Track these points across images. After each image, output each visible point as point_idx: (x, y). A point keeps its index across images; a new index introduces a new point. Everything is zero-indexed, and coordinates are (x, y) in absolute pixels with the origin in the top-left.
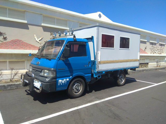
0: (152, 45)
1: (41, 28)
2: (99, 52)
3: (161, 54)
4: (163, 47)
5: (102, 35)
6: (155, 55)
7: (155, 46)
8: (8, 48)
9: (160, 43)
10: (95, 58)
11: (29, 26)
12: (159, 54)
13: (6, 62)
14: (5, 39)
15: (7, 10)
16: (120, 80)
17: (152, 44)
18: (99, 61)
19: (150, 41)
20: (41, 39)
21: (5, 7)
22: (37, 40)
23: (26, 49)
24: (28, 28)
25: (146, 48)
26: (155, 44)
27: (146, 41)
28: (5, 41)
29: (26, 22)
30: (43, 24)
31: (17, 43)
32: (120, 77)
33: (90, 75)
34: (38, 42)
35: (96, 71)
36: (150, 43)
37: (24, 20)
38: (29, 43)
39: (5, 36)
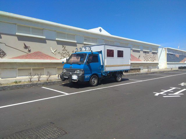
0: (145, 54)
1: (56, 42)
2: (106, 60)
3: (153, 61)
4: (155, 55)
5: (107, 50)
6: (148, 62)
7: (148, 54)
8: (32, 59)
9: (152, 51)
10: (103, 64)
11: (47, 41)
12: (152, 61)
13: (30, 69)
14: (29, 51)
15: (31, 28)
16: (118, 78)
17: (145, 52)
18: (106, 65)
19: (143, 50)
20: (55, 50)
21: (29, 26)
22: (52, 51)
23: (45, 59)
24: (46, 43)
25: (140, 57)
26: (148, 52)
27: (140, 50)
28: (29, 53)
29: (44, 37)
30: (57, 39)
31: (38, 55)
32: (118, 76)
33: (101, 73)
34: (54, 53)
35: (104, 71)
36: (143, 51)
37: (43, 36)
38: (47, 54)
39: (29, 49)
